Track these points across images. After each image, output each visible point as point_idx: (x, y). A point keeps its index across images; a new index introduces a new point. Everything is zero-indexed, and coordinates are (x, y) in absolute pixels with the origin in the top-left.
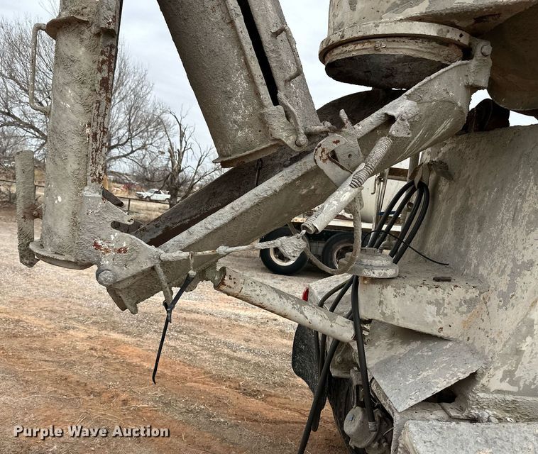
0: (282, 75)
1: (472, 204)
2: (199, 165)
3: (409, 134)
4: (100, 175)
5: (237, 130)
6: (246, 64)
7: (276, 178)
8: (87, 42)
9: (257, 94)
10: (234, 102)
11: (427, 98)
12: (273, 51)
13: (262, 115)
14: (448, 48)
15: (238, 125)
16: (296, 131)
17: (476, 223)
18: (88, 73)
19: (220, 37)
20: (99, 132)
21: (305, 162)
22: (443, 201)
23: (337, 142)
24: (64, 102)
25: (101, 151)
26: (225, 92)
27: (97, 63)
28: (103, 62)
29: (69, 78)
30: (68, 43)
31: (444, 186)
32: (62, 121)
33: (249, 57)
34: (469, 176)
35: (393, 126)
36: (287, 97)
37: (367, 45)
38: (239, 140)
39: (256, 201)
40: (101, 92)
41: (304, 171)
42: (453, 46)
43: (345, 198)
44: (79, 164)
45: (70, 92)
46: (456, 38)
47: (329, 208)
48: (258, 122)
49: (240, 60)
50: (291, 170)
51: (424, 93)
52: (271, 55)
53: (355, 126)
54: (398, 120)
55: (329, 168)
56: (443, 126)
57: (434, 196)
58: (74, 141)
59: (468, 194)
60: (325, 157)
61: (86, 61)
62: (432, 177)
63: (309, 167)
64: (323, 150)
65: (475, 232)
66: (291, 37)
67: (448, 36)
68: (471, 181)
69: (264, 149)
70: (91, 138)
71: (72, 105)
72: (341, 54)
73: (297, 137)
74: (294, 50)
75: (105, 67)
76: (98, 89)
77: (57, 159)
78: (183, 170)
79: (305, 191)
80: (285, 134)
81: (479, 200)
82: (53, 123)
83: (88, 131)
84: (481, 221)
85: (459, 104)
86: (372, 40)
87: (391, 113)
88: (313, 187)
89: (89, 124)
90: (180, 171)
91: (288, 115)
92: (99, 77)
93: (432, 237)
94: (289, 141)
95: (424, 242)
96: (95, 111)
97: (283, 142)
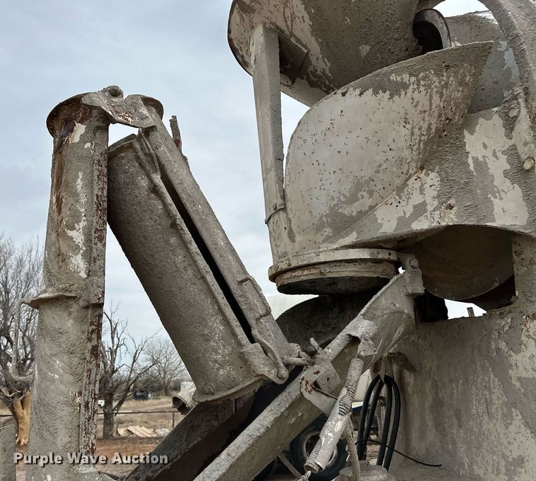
0: (252, 315)
1: (443, 397)
2: (134, 361)
3: (375, 351)
4: (93, 445)
5: (218, 369)
6: (220, 310)
7: (265, 413)
8: (75, 314)
9: (234, 335)
10: (212, 344)
11: (379, 313)
12: (241, 296)
13: (241, 353)
14: (382, 265)
15: (219, 364)
16: (276, 365)
17: (454, 417)
18: (78, 343)
19: (194, 291)
20: (90, 400)
21: (289, 392)
22: (414, 393)
23: (318, 372)
24: (51, 373)
25: (93, 419)
26: (204, 335)
27: (87, 333)
28: (93, 331)
29: (56, 349)
30: (56, 317)
31: (409, 378)
32: (50, 392)
33: (222, 305)
34: (431, 368)
35: (360, 347)
36: (260, 333)
37: (313, 271)
38: (222, 379)
39: (251, 442)
40: (92, 359)
41: (290, 401)
42: (385, 263)
43: (338, 429)
44: (70, 436)
45: (58, 362)
46: (386, 257)
47: (326, 441)
48: (238, 359)
49: (213, 308)
50: (278, 402)
51: (376, 309)
52: (240, 300)
53: (325, 350)
54: (362, 340)
55: (314, 398)
56: (398, 332)
57: (403, 388)
58: (64, 413)
59: (436, 387)
60: (310, 388)
61: (74, 332)
62: (395, 368)
63: (294, 397)
64: (307, 382)
65: (456, 427)
66: (257, 285)
67: (380, 256)
68: (434, 372)
69: (248, 386)
70: (83, 408)
71: (61, 376)
72: (290, 278)
73: (278, 370)
74: (261, 296)
75: (94, 336)
76: (88, 358)
77: (45, 433)
78: (117, 370)
79: (293, 420)
80: (266, 369)
81: (449, 392)
82: (39, 394)
83: (78, 400)
84: (458, 414)
85: (406, 312)
86: (316, 267)
87: (354, 334)
88: (300, 414)
89: (80, 393)
90: (114, 372)
91: (266, 350)
92: (89, 346)
93: (414, 435)
94: (272, 375)
95: (407, 441)
96: (85, 380)
97: (267, 377)
